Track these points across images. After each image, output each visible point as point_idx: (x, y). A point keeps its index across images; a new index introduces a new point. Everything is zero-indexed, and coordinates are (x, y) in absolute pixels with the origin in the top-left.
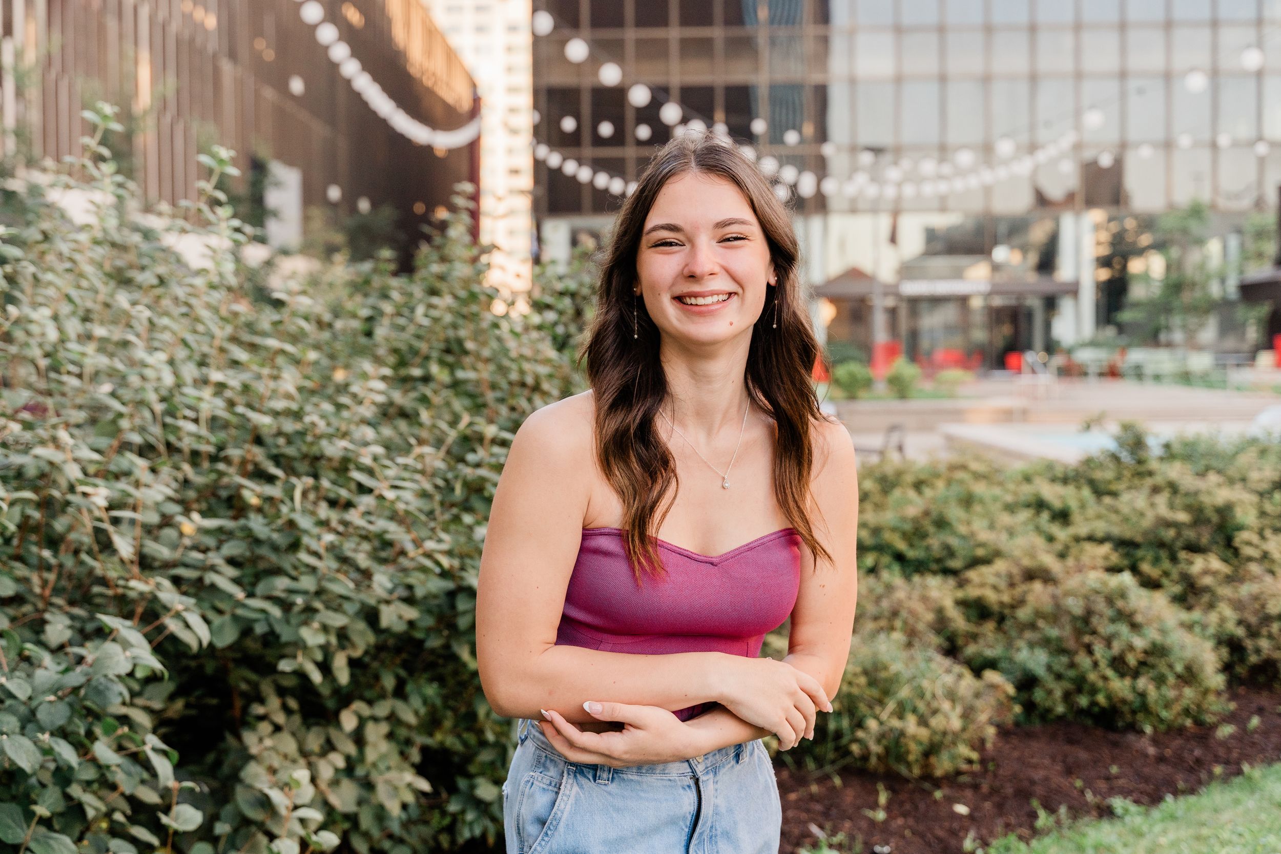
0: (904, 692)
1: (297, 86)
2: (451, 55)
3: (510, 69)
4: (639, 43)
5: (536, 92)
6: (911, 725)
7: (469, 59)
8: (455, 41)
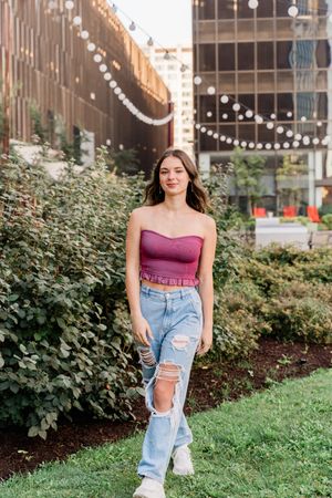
0: (315, 316)
1: (93, 96)
2: (158, 80)
3: (184, 85)
4: (240, 75)
5: (195, 98)
6: (317, 326)
7: (166, 81)
8: (160, 73)
